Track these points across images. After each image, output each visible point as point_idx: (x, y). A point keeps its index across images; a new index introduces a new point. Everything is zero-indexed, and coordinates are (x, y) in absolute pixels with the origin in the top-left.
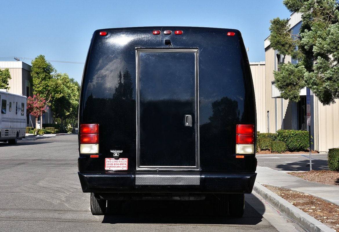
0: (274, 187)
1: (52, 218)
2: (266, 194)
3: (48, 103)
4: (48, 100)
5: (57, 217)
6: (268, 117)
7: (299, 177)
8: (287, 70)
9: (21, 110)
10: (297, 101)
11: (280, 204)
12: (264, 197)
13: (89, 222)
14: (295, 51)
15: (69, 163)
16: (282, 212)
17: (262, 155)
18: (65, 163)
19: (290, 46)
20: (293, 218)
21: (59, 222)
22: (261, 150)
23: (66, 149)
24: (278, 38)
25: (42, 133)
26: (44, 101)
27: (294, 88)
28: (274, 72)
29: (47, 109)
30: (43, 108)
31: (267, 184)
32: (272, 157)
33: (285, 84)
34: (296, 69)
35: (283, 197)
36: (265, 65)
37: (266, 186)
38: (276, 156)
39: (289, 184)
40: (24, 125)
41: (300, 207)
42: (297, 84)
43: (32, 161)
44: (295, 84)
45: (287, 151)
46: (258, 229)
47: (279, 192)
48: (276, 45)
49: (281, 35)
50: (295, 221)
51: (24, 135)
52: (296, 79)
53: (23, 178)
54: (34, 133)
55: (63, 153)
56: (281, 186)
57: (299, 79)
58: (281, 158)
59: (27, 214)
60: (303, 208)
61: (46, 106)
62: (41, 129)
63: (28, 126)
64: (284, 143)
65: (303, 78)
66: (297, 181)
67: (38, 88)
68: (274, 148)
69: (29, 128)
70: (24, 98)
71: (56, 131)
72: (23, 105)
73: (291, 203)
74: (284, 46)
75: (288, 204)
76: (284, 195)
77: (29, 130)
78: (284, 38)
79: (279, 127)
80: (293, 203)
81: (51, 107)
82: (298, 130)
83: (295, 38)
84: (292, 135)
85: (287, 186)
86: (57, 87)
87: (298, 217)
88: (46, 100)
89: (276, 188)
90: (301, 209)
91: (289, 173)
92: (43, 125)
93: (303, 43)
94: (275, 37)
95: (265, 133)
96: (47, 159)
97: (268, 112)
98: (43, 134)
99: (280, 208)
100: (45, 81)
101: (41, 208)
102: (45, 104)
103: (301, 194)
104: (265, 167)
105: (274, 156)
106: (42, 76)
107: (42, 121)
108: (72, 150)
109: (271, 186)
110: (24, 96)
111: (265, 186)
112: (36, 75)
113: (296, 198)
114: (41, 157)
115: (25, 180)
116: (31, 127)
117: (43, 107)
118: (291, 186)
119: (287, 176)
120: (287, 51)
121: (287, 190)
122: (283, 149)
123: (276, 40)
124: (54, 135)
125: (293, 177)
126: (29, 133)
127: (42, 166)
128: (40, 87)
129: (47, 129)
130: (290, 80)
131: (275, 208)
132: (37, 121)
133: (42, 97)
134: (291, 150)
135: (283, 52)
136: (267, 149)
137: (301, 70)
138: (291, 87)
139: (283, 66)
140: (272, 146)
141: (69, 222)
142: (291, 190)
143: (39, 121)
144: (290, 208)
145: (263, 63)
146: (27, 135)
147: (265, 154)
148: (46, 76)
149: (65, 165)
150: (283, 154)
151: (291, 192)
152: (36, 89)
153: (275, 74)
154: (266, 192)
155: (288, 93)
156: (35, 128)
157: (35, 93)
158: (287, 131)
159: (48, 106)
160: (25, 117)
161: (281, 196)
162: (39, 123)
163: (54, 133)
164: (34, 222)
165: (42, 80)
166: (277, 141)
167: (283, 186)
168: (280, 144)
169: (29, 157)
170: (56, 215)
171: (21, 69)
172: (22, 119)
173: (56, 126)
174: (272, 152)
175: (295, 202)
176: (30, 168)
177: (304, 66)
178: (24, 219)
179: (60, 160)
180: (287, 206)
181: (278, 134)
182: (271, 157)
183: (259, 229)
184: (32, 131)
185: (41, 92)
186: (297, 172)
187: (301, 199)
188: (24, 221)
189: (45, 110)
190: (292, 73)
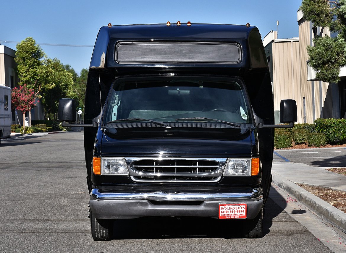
0: (310, 187)
1: (43, 229)
2: (301, 195)
3: (37, 96)
4: (37, 92)
5: (48, 228)
6: (304, 104)
7: (341, 173)
8: (324, 45)
9: (4, 104)
10: (337, 82)
11: (317, 206)
12: (298, 199)
13: (87, 232)
14: (332, 22)
15: (64, 165)
16: (320, 215)
17: (297, 150)
18: (59, 165)
19: (327, 15)
20: (333, 221)
21: (51, 233)
22: (296, 143)
23: (60, 149)
24: (311, 7)
25: (32, 131)
26: (32, 93)
27: (332, 66)
28: (308, 48)
29: (36, 103)
30: (31, 102)
31: (302, 183)
32: (309, 152)
33: (320, 62)
34: (335, 44)
35: (321, 197)
36: (298, 41)
37: (301, 185)
38: (313, 150)
39: (329, 182)
40: (8, 122)
41: (341, 208)
42: (335, 61)
43: (19, 165)
44: (333, 61)
45: (328, 144)
46: (290, 235)
47: (317, 192)
48: (309, 15)
49: (315, 2)
50: (335, 224)
51: (9, 134)
52: (335, 55)
53: (7, 184)
54: (21, 131)
55: (57, 154)
56: (320, 185)
57: (338, 55)
58: (320, 153)
59: (12, 226)
60: (345, 209)
61: (35, 99)
62: (30, 126)
63: (14, 123)
64: (324, 135)
65: (343, 53)
66: (339, 179)
67: (25, 76)
68: (312, 141)
69: (15, 126)
70: (8, 89)
71: (48, 128)
72: (6, 97)
73: (331, 204)
74: (320, 16)
75: (327, 206)
76: (322, 196)
77: (16, 128)
78: (319, 6)
79: (318, 116)
80: (333, 204)
81: (41, 100)
82: (341, 118)
83: (333, 5)
84: (333, 125)
85: (326, 184)
86: (47, 76)
87: (339, 220)
88: (35, 91)
89: (312, 187)
90: (342, 210)
91: (329, 170)
92: (32, 121)
93: (342, 12)
94: (309, 5)
95: (301, 123)
96: (38, 161)
97: (304, 98)
98: (32, 133)
99: (317, 210)
100: (33, 69)
101: (30, 218)
102: (33, 96)
103: (343, 194)
104: (300, 164)
105: (311, 150)
106: (29, 62)
107: (31, 117)
108: (68, 150)
109: (307, 185)
110: (7, 87)
111: (299, 186)
112: (22, 61)
113: (338, 198)
114: (29, 160)
115: (10, 187)
116: (17, 125)
117: (32, 99)
118: (331, 184)
119: (327, 173)
120: (323, 22)
121: (326, 189)
122: (322, 142)
123: (310, 9)
124: (46, 134)
125: (334, 174)
126: (15, 132)
127: (31, 170)
128: (27, 75)
129: (37, 126)
130: (327, 57)
131: (311, 211)
132: (24, 118)
133: (30, 88)
134: (333, 143)
135: (318, 24)
136: (303, 143)
137: (341, 45)
138: (329, 65)
139: (318, 40)
140: (309, 138)
141: (63, 233)
142: (331, 189)
143: (27, 117)
144: (329, 210)
145: (297, 39)
146: (13, 134)
147: (301, 148)
148: (34, 62)
149: (59, 168)
150: (322, 148)
151: (331, 191)
152: (23, 79)
153: (309, 50)
154: (301, 193)
155: (326, 73)
156: (22, 125)
157: (21, 83)
158: (326, 120)
159: (38, 99)
160: (9, 112)
161: (319, 196)
162: (27, 120)
163: (46, 132)
164: (21, 234)
165: (30, 67)
166: (315, 132)
167: (321, 184)
168: (319, 135)
169: (15, 159)
170: (48, 226)
171: (3, 54)
172: (6, 115)
173: (48, 123)
174: (309, 146)
175: (335, 202)
176: (16, 172)
177: (343, 39)
178: (8, 231)
179: (52, 163)
180: (326, 208)
181: (316, 124)
182: (307, 152)
183: (292, 235)
184: (19, 129)
185: (28, 82)
186: (339, 168)
187: (343, 199)
188: (9, 233)
189: (34, 104)
190: (330, 48)
